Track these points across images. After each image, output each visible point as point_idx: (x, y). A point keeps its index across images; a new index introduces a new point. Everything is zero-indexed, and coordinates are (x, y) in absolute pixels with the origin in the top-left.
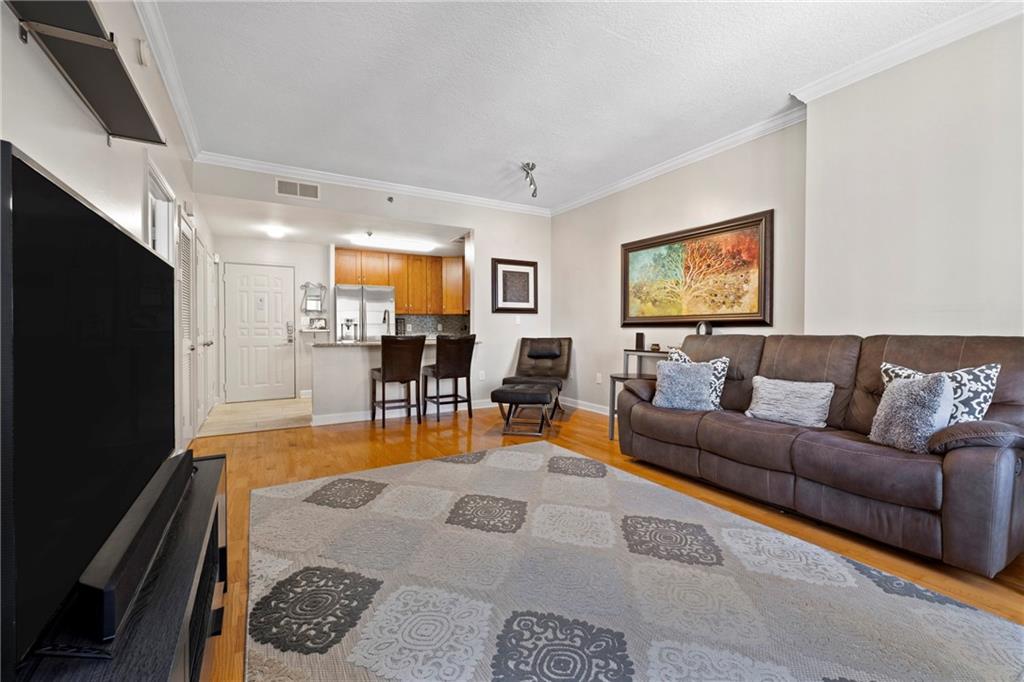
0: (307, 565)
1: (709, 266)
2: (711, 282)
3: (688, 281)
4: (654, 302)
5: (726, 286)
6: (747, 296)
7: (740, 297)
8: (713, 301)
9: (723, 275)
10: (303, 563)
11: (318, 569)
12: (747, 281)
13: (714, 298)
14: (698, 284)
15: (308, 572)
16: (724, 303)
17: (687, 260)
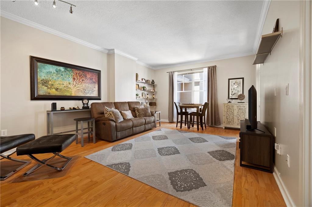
0: (220, 161)
1: (83, 80)
2: (84, 86)
3: (75, 83)
4: (57, 89)
5: (89, 88)
6: (95, 91)
7: (93, 92)
8: (85, 92)
9: (88, 84)
10: (220, 162)
11: (217, 159)
12: (95, 88)
13: (85, 91)
14: (79, 86)
15: (220, 160)
16: (88, 93)
17: (74, 76)
